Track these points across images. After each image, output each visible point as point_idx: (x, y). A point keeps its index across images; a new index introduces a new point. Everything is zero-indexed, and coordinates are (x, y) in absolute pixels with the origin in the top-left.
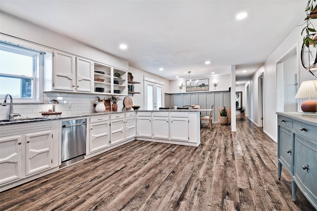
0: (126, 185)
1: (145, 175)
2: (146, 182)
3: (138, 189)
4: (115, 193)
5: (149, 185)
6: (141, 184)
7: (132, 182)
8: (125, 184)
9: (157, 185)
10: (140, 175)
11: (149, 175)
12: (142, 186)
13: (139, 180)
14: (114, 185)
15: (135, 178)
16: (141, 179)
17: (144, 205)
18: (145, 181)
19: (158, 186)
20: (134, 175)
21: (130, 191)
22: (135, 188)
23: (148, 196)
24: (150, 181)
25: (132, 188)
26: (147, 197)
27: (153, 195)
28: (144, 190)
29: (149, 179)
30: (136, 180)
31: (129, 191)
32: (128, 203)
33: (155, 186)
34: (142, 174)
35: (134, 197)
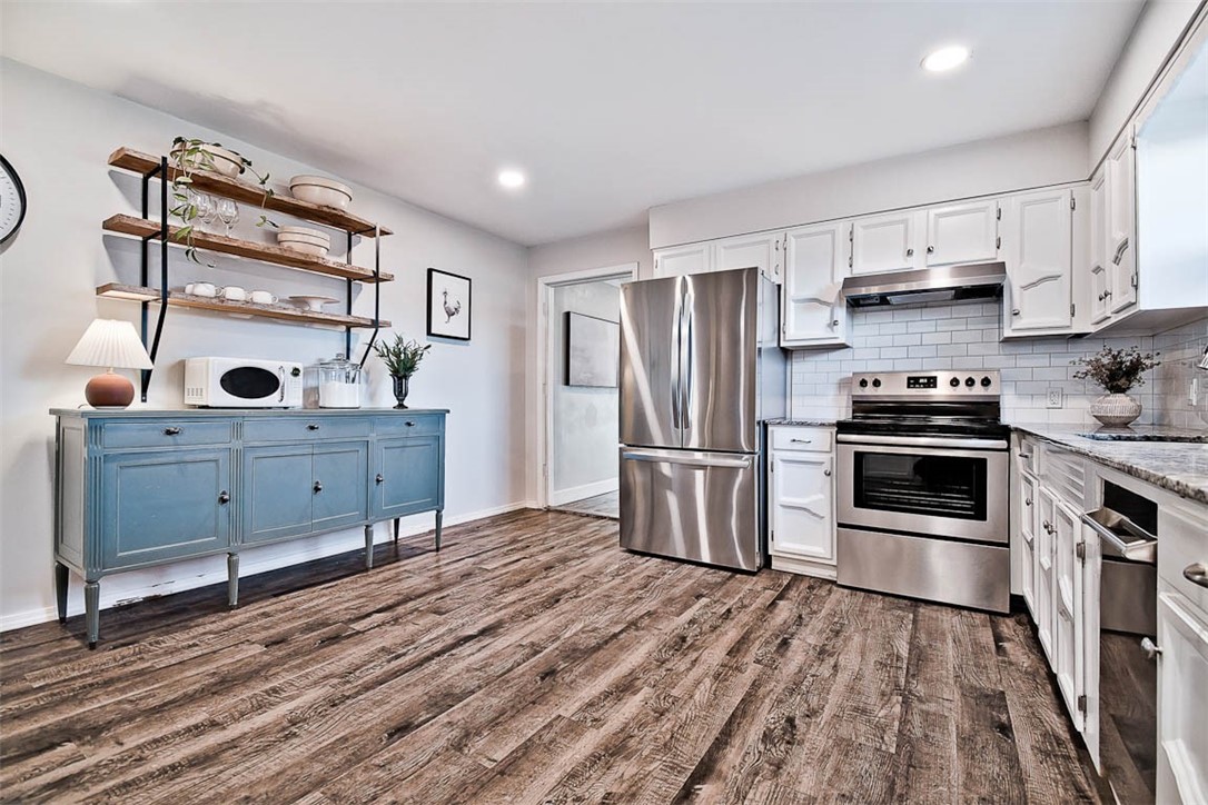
0: (625, 688)
1: (550, 725)
2: (551, 690)
3: (581, 670)
4: (653, 666)
5: (543, 679)
6: (571, 685)
7: (606, 697)
8: (635, 693)
9: (514, 679)
10: (574, 728)
11: (530, 725)
12: (568, 680)
13: (578, 704)
14: (675, 692)
15: (596, 715)
16: (569, 708)
17: (567, 635)
18: (553, 698)
19: (511, 673)
20: (602, 730)
21: (606, 666)
22: (591, 673)
23: (553, 651)
24: (532, 694)
25: (602, 677)
26: (557, 649)
27: (536, 653)
28: (562, 667)
29: (534, 703)
30: (591, 704)
31: (612, 669)
32: (606, 642)
33: (523, 674)
34: (564, 733)
35: (595, 652)
